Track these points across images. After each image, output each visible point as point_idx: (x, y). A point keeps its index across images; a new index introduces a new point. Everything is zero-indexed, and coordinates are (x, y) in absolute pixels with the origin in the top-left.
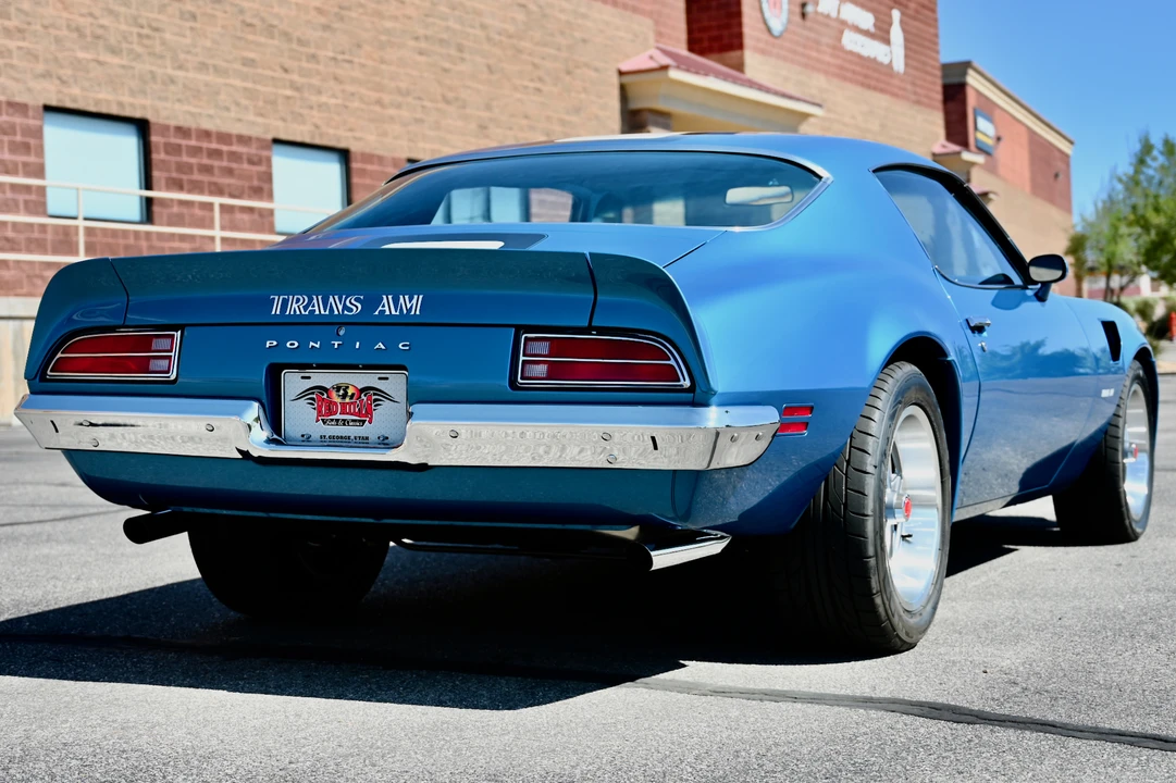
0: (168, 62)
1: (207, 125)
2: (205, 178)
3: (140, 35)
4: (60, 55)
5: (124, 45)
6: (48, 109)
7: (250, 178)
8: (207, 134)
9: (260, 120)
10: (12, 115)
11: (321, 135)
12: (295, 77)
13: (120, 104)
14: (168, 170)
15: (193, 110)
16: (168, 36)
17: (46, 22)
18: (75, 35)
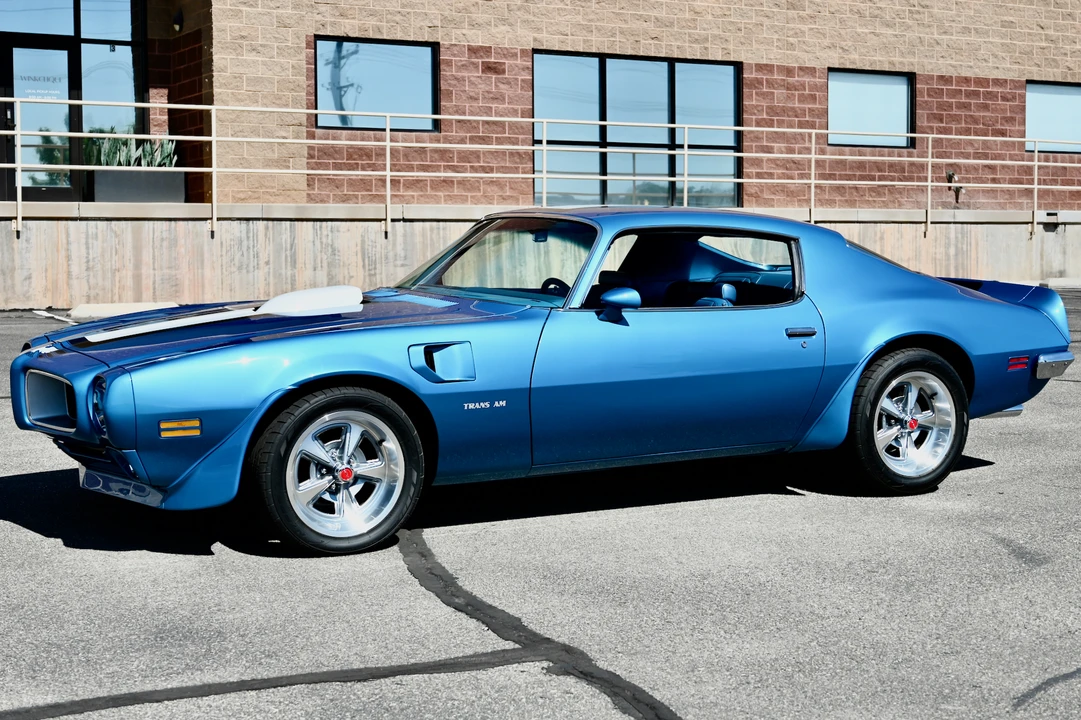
0: (935, 30)
1: (965, 73)
2: (962, 113)
3: (910, 12)
4: (843, 32)
5: (898, 20)
6: (831, 70)
7: (1004, 111)
8: (967, 80)
9: (1016, 67)
10: (803, 76)
11: (1073, 75)
12: (1051, 32)
13: (892, 63)
14: (931, 109)
15: (954, 63)
16: (936, 10)
17: (832, 10)
18: (857, 16)
